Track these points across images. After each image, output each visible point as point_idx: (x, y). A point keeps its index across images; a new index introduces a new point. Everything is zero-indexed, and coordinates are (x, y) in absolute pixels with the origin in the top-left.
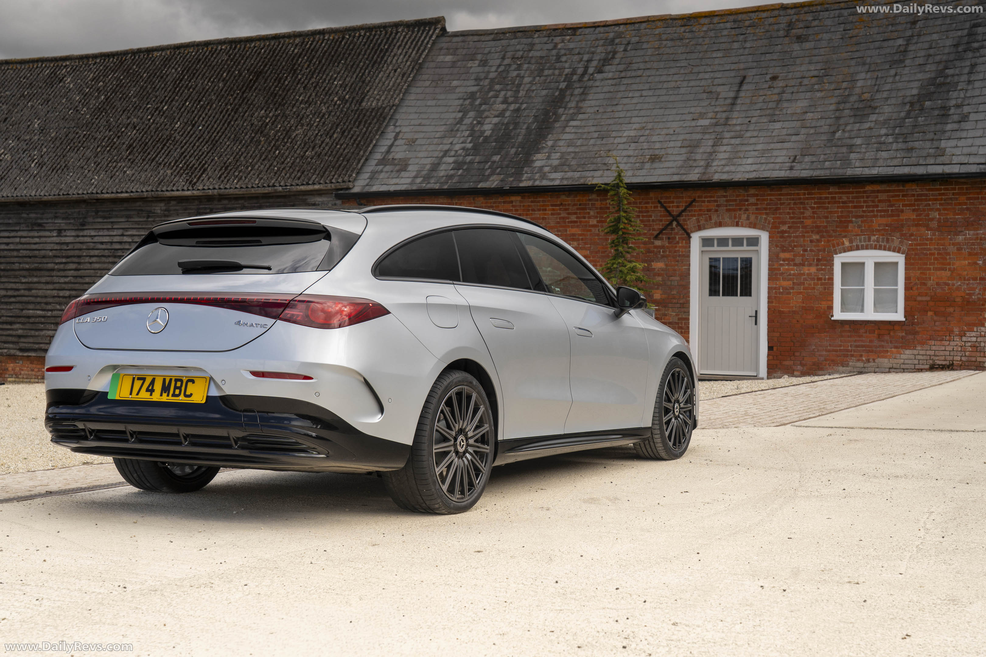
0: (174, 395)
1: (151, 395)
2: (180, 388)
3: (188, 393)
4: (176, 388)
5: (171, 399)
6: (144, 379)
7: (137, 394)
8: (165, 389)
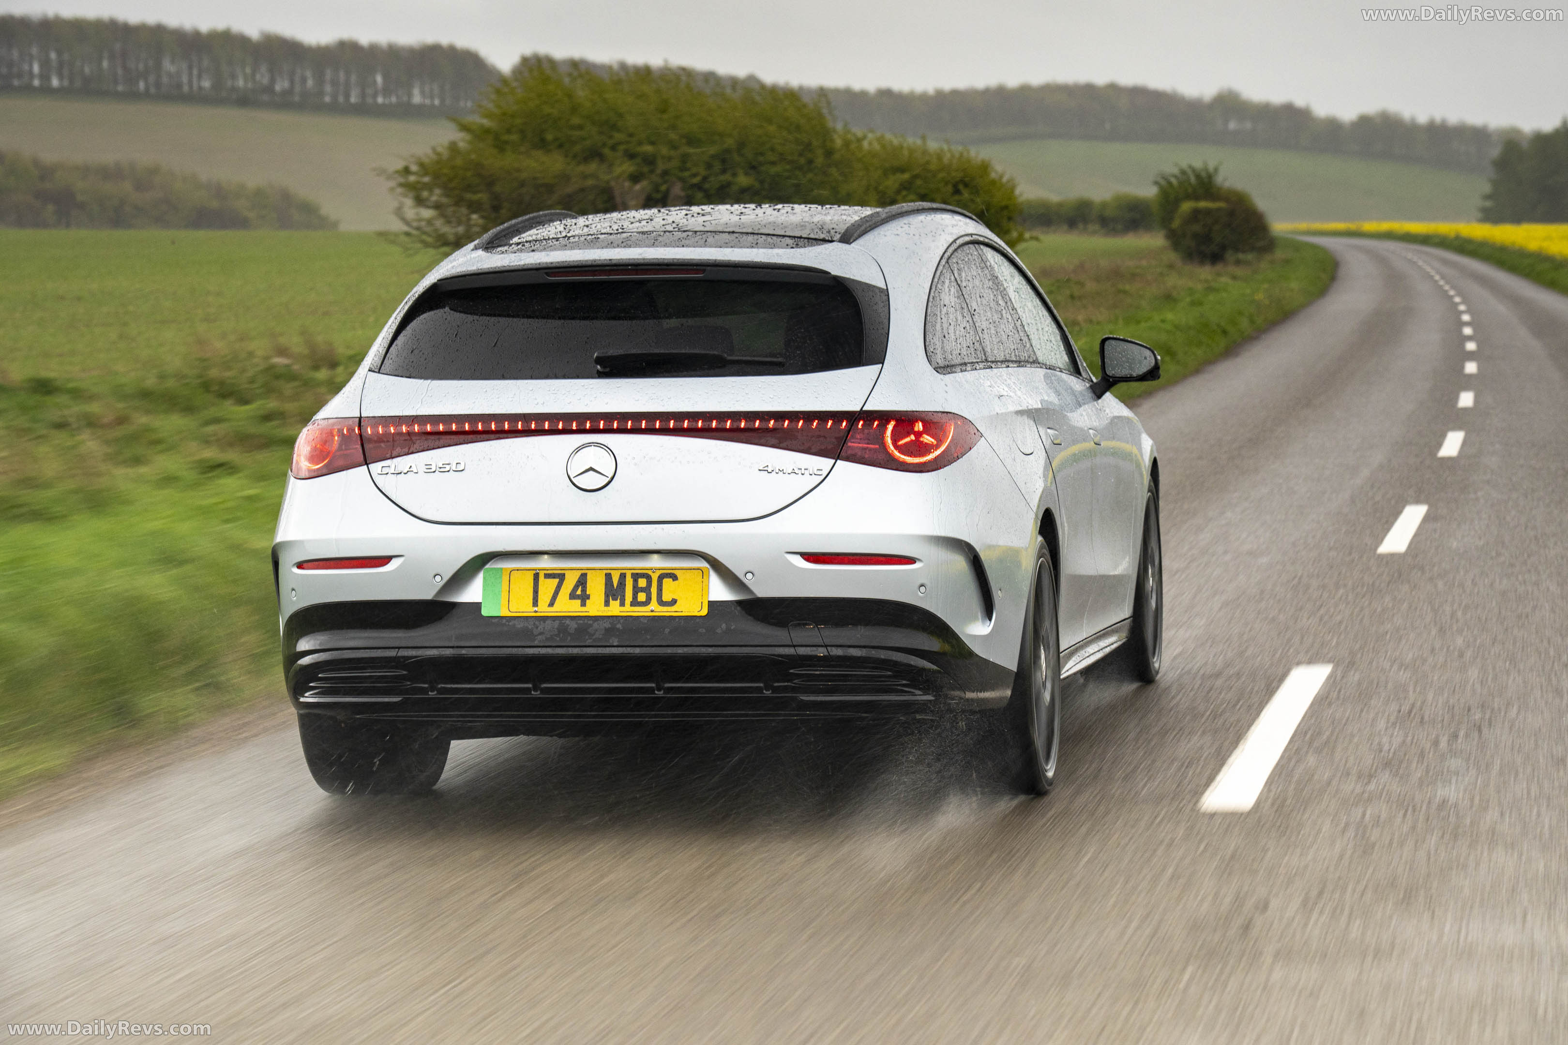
0: (635, 603)
1: (583, 604)
2: (647, 590)
3: (666, 597)
4: (636, 590)
5: (628, 610)
6: (561, 577)
7: (551, 604)
8: (613, 592)
